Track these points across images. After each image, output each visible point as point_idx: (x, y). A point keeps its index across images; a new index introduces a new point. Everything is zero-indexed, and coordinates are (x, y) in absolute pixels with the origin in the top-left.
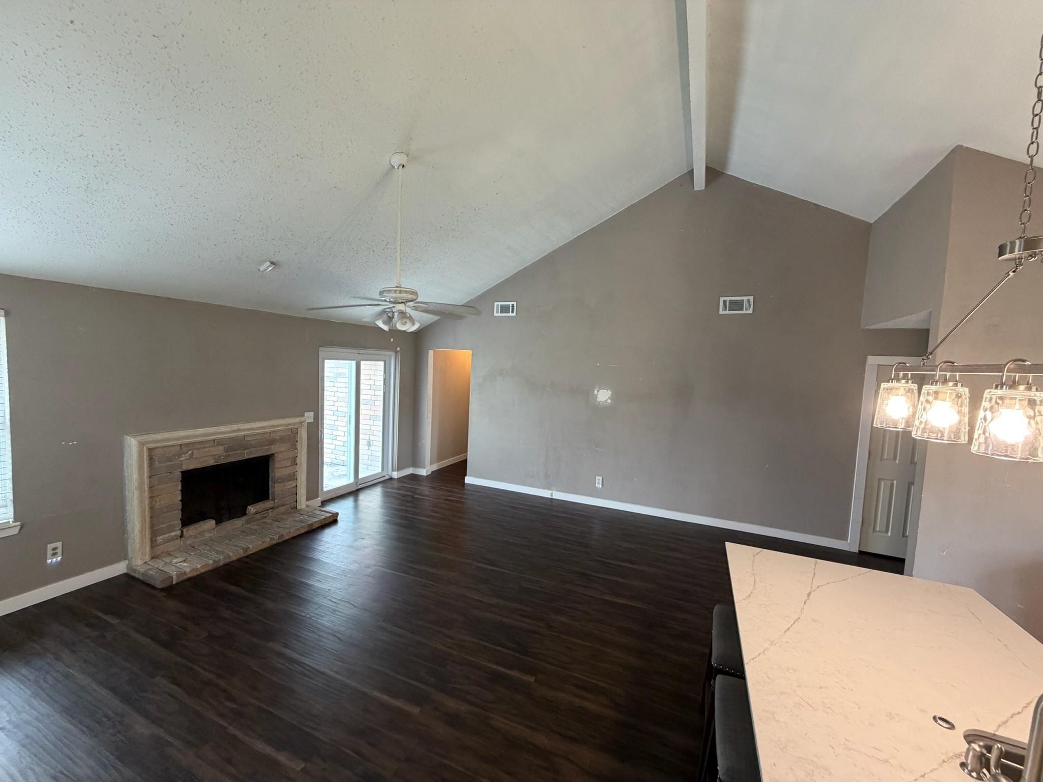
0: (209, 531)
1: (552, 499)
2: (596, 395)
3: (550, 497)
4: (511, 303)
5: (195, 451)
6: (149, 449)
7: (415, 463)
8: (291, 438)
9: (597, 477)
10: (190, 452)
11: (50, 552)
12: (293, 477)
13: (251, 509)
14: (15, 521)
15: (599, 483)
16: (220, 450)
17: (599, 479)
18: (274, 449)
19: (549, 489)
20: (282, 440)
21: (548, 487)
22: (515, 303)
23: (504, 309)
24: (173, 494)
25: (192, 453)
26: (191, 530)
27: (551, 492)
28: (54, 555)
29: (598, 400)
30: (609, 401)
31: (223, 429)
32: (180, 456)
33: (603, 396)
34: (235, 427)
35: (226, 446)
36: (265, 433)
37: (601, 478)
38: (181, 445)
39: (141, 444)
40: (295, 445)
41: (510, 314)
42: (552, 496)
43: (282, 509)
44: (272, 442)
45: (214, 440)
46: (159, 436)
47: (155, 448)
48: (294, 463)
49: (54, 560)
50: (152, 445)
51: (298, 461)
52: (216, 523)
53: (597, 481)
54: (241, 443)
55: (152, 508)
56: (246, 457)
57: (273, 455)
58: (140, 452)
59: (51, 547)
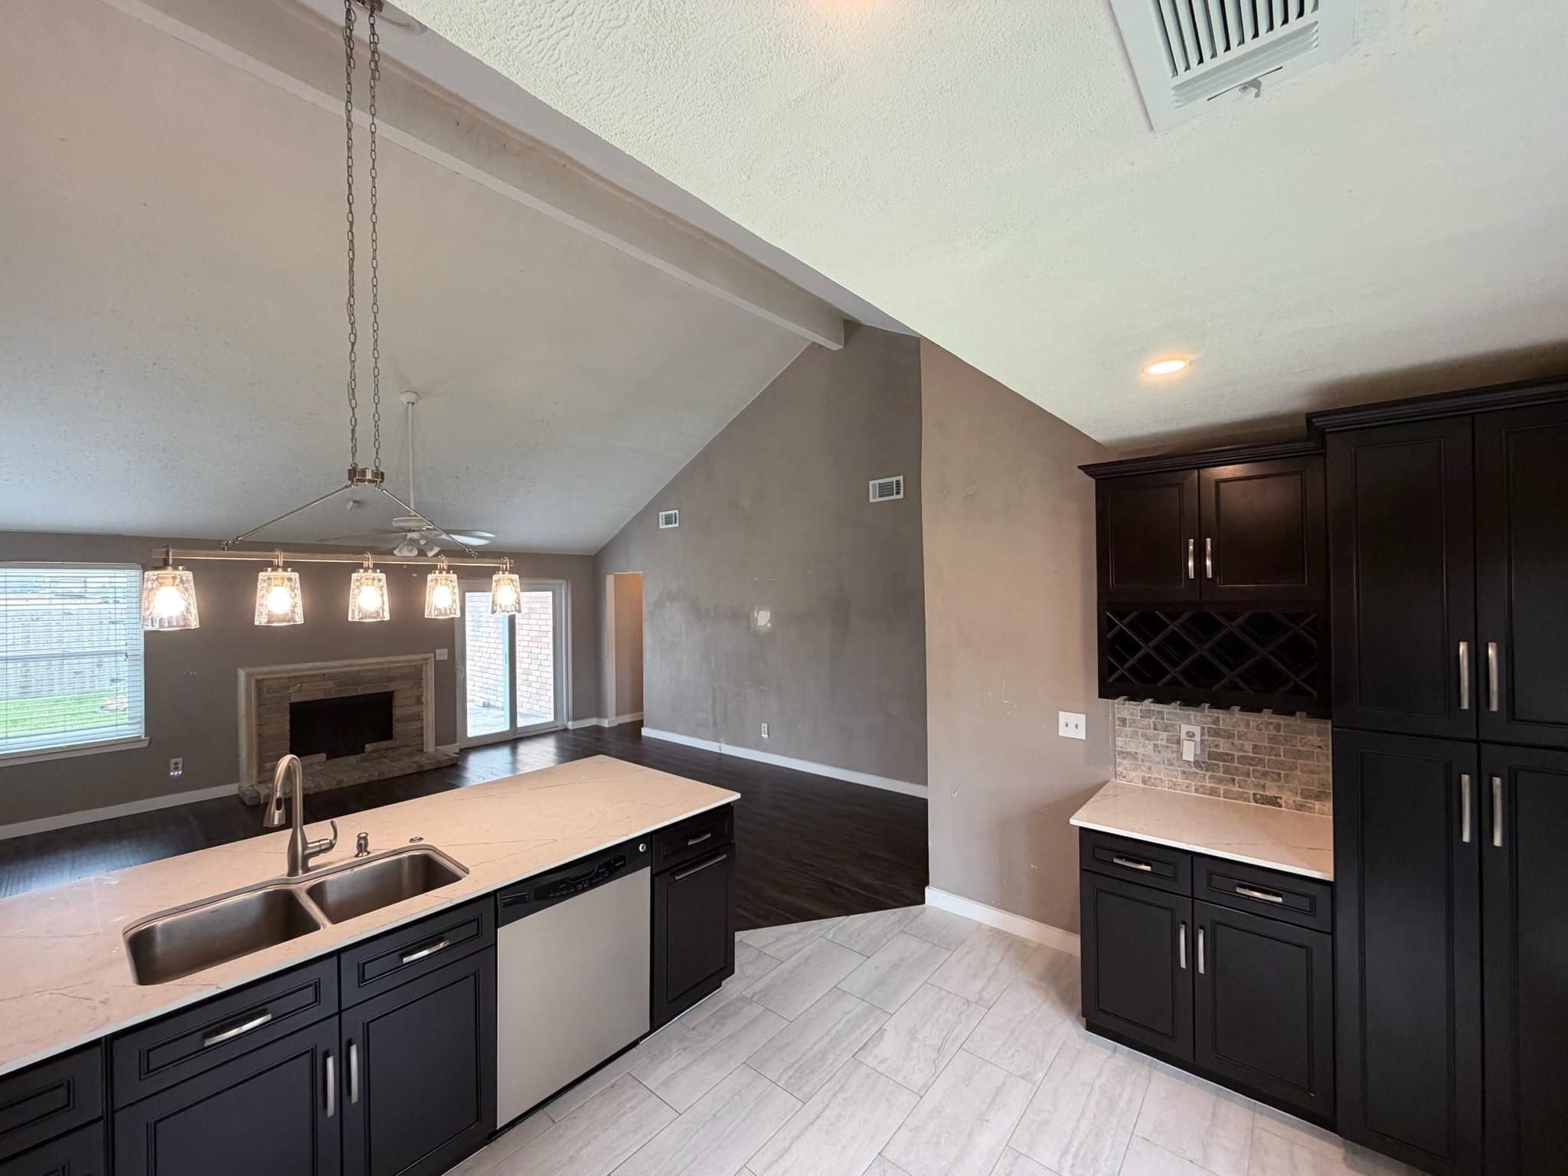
0: (319, 763)
1: (721, 754)
2: (757, 618)
3: (719, 751)
4: (673, 512)
5: (304, 685)
6: (258, 681)
7: (600, 713)
8: (416, 676)
9: (763, 725)
10: (299, 685)
11: (172, 766)
12: (419, 717)
13: (368, 747)
14: (146, 736)
15: (764, 732)
16: (330, 684)
17: (764, 725)
18: (392, 687)
19: (718, 741)
20: (404, 677)
21: (716, 739)
22: (677, 511)
23: (669, 520)
24: (282, 725)
25: (301, 686)
27: (719, 744)
28: (176, 769)
29: (759, 624)
30: (769, 625)
31: (332, 663)
32: (288, 688)
33: (763, 619)
34: (347, 662)
35: (337, 681)
36: (382, 669)
37: (766, 725)
38: (289, 678)
39: (249, 676)
40: (420, 683)
41: (674, 525)
42: (720, 750)
43: (406, 750)
44: (391, 679)
45: (324, 674)
46: (266, 669)
47: (263, 680)
48: (419, 701)
49: (176, 773)
50: (260, 677)
51: (424, 699)
52: (328, 759)
53: (763, 729)
54: (355, 678)
55: (259, 735)
56: (360, 693)
57: (393, 692)
58: (248, 682)
59: (173, 761)
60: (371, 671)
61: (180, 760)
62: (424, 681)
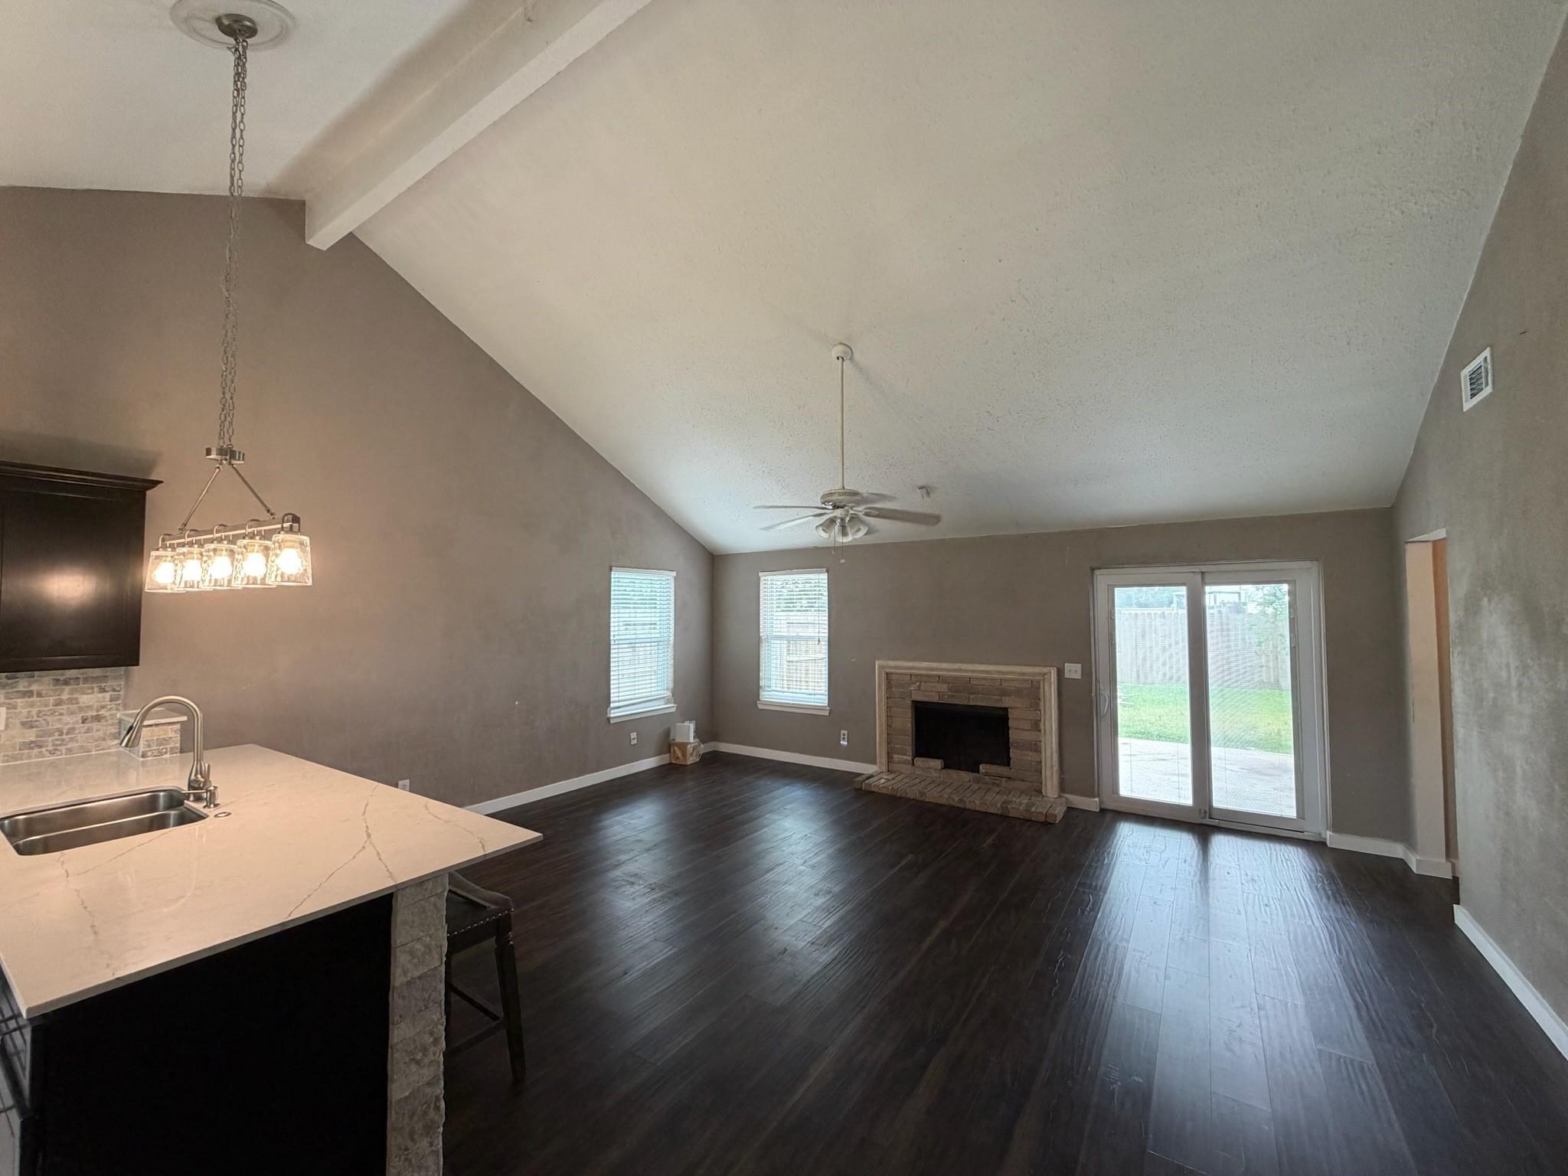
0: (937, 770)
5: (923, 683)
6: (887, 674)
8: (1032, 693)
10: (918, 683)
11: (842, 736)
12: (1036, 747)
13: (983, 768)
14: (829, 707)
16: (944, 688)
18: (1006, 702)
20: (1018, 692)
23: (1475, 383)
24: (907, 721)
25: (920, 684)
26: (919, 761)
31: (944, 665)
32: (909, 685)
34: (957, 666)
35: (951, 685)
36: (993, 679)
38: (911, 675)
39: (881, 667)
40: (1038, 705)
41: (1485, 392)
43: (1020, 784)
44: (1004, 693)
45: (939, 677)
46: (892, 663)
47: (891, 673)
48: (1036, 726)
49: (844, 742)
50: (888, 671)
51: (1042, 727)
52: (944, 767)
54: (965, 685)
55: (889, 726)
56: (972, 703)
57: (1006, 710)
58: (880, 675)
59: (842, 732)
60: (986, 679)
61: (846, 732)
62: (1042, 703)
